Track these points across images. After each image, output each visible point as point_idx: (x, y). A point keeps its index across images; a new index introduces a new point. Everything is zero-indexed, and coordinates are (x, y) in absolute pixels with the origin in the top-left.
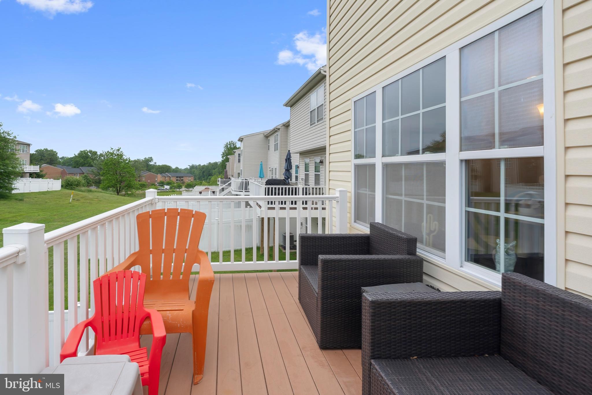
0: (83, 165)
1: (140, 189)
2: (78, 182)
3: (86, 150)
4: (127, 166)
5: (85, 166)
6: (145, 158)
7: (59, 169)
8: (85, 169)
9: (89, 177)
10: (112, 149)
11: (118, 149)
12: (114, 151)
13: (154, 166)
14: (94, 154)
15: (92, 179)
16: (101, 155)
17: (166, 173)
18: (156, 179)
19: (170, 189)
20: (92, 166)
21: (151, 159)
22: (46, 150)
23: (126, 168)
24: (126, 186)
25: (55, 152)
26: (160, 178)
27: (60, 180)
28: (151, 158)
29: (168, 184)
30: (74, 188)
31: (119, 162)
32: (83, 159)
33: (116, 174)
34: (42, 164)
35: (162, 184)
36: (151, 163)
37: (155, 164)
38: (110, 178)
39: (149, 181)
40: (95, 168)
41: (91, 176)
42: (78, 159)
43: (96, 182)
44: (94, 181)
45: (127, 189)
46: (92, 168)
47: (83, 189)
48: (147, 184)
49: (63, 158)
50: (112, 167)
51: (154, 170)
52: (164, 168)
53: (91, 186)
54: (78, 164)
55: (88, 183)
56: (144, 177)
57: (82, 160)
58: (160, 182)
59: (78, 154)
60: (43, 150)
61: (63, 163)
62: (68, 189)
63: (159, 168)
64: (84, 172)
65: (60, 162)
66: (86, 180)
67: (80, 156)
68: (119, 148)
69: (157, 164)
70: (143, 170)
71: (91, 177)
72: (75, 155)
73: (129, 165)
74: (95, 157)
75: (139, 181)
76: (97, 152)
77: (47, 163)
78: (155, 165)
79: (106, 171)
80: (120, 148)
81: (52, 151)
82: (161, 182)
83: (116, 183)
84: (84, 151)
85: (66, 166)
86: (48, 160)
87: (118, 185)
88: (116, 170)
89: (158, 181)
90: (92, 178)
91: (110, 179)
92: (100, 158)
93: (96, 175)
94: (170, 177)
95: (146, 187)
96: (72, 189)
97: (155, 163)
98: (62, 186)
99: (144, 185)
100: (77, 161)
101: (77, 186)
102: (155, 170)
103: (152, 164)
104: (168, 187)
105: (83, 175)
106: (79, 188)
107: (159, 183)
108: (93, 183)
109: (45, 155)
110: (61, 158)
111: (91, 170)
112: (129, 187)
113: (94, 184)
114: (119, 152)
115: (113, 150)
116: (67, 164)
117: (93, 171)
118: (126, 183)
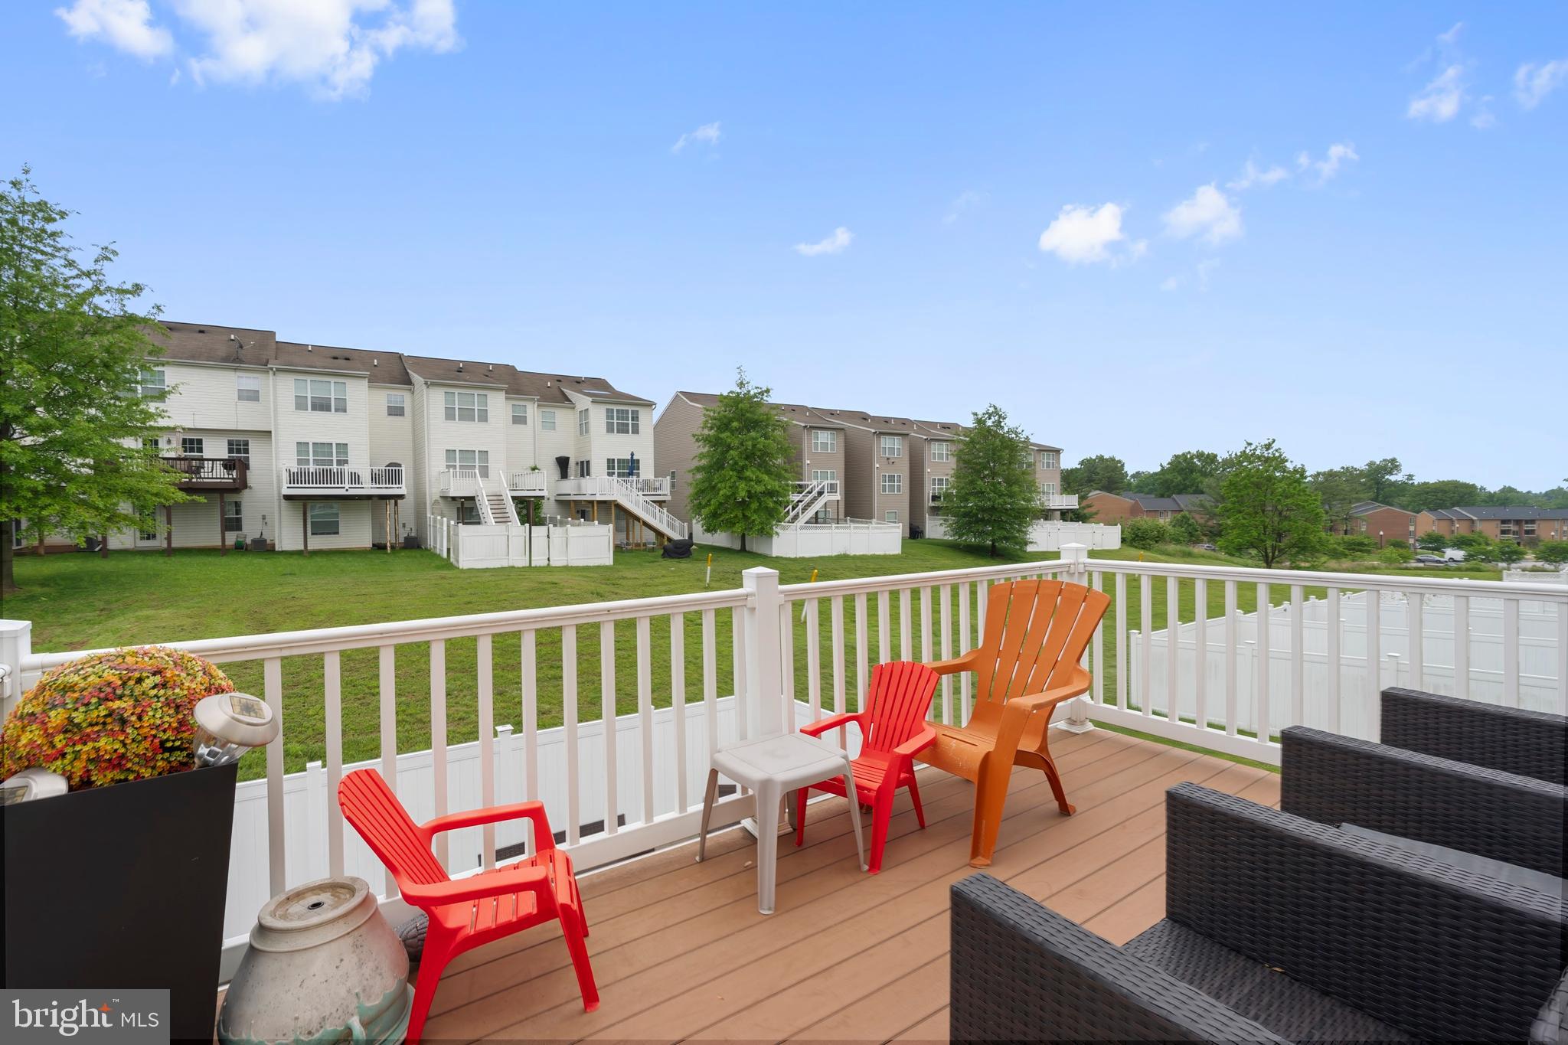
0: (1181, 490)
1: (1346, 556)
2: (1159, 532)
3: (1189, 452)
4: (1294, 489)
5: (1187, 493)
6: (1371, 464)
7: (1126, 501)
8: (1185, 501)
9: (1193, 521)
10: (1250, 444)
11: (1267, 442)
12: (1255, 449)
13: (1402, 488)
14: (1209, 460)
15: (1200, 525)
16: (1228, 463)
17: (1455, 508)
18: (1412, 528)
19: (1466, 560)
20: (1202, 493)
21: (1393, 465)
22: (1101, 458)
23: (1293, 496)
24: (1294, 546)
25: (1120, 461)
26: (1426, 523)
27: (1119, 526)
28: (1393, 461)
29: (1459, 544)
30: (1150, 545)
31: (1270, 479)
32: (1180, 474)
33: (1263, 511)
34: (1090, 491)
35: (1436, 543)
36: (1393, 478)
37: (1408, 479)
38: (1243, 521)
39: (1381, 533)
40: (1209, 498)
41: (1197, 517)
42: (1169, 477)
43: (1210, 532)
44: (1205, 529)
45: (1298, 553)
46: (1202, 497)
47: (1172, 547)
48: (1373, 541)
49: (1137, 475)
50: (1248, 494)
51: (1405, 499)
52: (1445, 492)
53: (1198, 541)
54: (1168, 489)
55: (1191, 535)
56: (1363, 520)
57: (1179, 478)
58: (1425, 537)
59: (1169, 464)
60: (1095, 460)
61: (1138, 486)
62: (1136, 547)
63: (1427, 493)
64: (1182, 506)
65: (1130, 484)
66: (1186, 526)
67: (1174, 469)
68: (1270, 441)
69: (1417, 481)
70: (1358, 500)
71: (1200, 519)
72: (1161, 465)
73: (1303, 486)
74: (1212, 469)
75: (1346, 532)
76: (1216, 456)
77: (1102, 489)
78: (1411, 482)
79: (1234, 503)
80: (1274, 441)
81: (1112, 459)
82: (1429, 536)
83: (1263, 537)
84: (1183, 454)
85: (1142, 495)
86: (1105, 481)
87: (1269, 543)
88: (1261, 500)
89: (1421, 534)
90: (1202, 521)
91: (1243, 524)
92: (1224, 470)
93: (1213, 516)
94: (1473, 521)
95: (1369, 552)
96: (1144, 548)
97: (1410, 477)
98: (1123, 540)
99: (1361, 544)
100: (1166, 481)
101: (1157, 542)
102: (1409, 499)
103: (1396, 481)
104: (1458, 554)
105: (1179, 516)
106: (1161, 546)
107: (1421, 540)
108: (1205, 535)
109: (1098, 470)
110: (1133, 476)
111: (1197, 501)
112: (1304, 549)
113: (1205, 539)
114: (1270, 451)
115: (1253, 447)
116: (1146, 490)
117: (1202, 506)
118: (1294, 537)
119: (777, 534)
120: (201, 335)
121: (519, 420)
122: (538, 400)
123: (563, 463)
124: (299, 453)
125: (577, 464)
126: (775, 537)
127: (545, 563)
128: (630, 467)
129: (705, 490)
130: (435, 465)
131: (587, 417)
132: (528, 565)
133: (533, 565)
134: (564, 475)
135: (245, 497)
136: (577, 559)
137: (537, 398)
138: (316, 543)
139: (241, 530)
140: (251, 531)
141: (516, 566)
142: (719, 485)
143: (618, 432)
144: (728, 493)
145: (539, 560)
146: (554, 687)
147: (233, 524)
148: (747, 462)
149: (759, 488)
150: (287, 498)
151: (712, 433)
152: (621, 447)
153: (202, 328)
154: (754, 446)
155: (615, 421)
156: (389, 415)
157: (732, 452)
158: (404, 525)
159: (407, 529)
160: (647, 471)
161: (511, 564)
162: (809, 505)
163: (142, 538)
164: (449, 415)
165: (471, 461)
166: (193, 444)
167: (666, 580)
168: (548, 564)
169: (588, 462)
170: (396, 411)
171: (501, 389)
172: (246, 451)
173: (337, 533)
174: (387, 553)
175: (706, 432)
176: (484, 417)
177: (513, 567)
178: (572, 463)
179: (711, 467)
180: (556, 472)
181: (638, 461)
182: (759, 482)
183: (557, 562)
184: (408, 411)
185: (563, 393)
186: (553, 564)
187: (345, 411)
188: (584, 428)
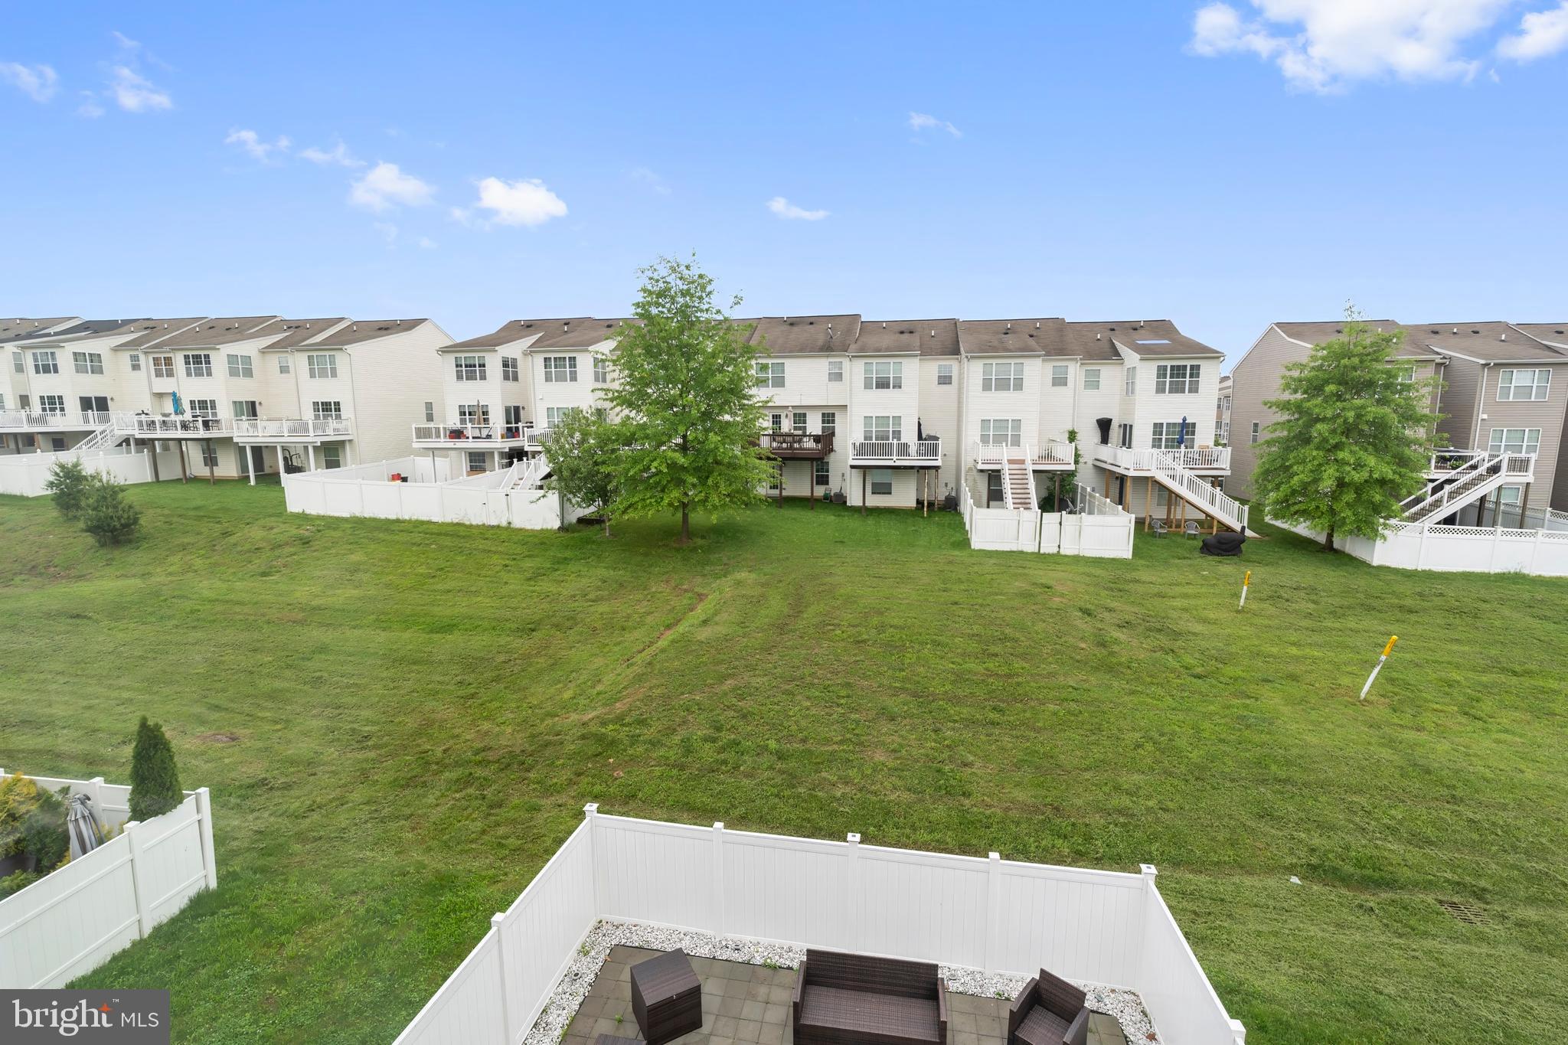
119: (1384, 538)
120: (811, 326)
121: (1060, 381)
122: (1081, 359)
123: (1104, 425)
124: (866, 425)
125: (1120, 426)
126: (1379, 542)
127: (1055, 550)
128: (1182, 433)
129: (1276, 471)
130: (972, 434)
131: (1134, 377)
132: (1037, 551)
133: (1042, 552)
134: (1105, 440)
135: (832, 459)
136: (1091, 548)
137: (1079, 357)
138: (874, 501)
139: (827, 484)
140: (834, 486)
141: (1025, 550)
142: (1295, 467)
143: (1170, 392)
144: (1307, 480)
145: (1049, 548)
146: (987, 735)
147: (823, 480)
148: (1344, 439)
149: (1358, 477)
150: (853, 467)
151: (1299, 396)
152: (1174, 408)
153: (811, 320)
154: (1359, 416)
155: (1168, 379)
156: (939, 384)
157: (1319, 426)
158: (946, 485)
159: (949, 488)
160: (1204, 437)
161: (1020, 549)
162: (1466, 487)
163: (771, 488)
164: (987, 386)
165: (1004, 432)
166: (800, 418)
167: (1189, 590)
168: (1059, 552)
169: (1131, 426)
170: (944, 380)
171: (1039, 356)
172: (833, 422)
173: (890, 493)
174: (923, 517)
175: (1287, 396)
176: (1019, 385)
177: (1022, 552)
178: (1114, 425)
179: (1288, 439)
180: (1096, 436)
181: (1194, 425)
182: (1359, 466)
183: (1068, 550)
184: (955, 380)
185: (1113, 346)
186: (1062, 552)
187: (900, 387)
188: (1130, 388)
